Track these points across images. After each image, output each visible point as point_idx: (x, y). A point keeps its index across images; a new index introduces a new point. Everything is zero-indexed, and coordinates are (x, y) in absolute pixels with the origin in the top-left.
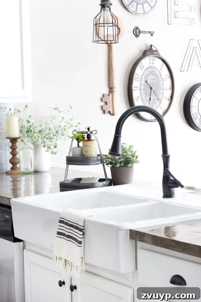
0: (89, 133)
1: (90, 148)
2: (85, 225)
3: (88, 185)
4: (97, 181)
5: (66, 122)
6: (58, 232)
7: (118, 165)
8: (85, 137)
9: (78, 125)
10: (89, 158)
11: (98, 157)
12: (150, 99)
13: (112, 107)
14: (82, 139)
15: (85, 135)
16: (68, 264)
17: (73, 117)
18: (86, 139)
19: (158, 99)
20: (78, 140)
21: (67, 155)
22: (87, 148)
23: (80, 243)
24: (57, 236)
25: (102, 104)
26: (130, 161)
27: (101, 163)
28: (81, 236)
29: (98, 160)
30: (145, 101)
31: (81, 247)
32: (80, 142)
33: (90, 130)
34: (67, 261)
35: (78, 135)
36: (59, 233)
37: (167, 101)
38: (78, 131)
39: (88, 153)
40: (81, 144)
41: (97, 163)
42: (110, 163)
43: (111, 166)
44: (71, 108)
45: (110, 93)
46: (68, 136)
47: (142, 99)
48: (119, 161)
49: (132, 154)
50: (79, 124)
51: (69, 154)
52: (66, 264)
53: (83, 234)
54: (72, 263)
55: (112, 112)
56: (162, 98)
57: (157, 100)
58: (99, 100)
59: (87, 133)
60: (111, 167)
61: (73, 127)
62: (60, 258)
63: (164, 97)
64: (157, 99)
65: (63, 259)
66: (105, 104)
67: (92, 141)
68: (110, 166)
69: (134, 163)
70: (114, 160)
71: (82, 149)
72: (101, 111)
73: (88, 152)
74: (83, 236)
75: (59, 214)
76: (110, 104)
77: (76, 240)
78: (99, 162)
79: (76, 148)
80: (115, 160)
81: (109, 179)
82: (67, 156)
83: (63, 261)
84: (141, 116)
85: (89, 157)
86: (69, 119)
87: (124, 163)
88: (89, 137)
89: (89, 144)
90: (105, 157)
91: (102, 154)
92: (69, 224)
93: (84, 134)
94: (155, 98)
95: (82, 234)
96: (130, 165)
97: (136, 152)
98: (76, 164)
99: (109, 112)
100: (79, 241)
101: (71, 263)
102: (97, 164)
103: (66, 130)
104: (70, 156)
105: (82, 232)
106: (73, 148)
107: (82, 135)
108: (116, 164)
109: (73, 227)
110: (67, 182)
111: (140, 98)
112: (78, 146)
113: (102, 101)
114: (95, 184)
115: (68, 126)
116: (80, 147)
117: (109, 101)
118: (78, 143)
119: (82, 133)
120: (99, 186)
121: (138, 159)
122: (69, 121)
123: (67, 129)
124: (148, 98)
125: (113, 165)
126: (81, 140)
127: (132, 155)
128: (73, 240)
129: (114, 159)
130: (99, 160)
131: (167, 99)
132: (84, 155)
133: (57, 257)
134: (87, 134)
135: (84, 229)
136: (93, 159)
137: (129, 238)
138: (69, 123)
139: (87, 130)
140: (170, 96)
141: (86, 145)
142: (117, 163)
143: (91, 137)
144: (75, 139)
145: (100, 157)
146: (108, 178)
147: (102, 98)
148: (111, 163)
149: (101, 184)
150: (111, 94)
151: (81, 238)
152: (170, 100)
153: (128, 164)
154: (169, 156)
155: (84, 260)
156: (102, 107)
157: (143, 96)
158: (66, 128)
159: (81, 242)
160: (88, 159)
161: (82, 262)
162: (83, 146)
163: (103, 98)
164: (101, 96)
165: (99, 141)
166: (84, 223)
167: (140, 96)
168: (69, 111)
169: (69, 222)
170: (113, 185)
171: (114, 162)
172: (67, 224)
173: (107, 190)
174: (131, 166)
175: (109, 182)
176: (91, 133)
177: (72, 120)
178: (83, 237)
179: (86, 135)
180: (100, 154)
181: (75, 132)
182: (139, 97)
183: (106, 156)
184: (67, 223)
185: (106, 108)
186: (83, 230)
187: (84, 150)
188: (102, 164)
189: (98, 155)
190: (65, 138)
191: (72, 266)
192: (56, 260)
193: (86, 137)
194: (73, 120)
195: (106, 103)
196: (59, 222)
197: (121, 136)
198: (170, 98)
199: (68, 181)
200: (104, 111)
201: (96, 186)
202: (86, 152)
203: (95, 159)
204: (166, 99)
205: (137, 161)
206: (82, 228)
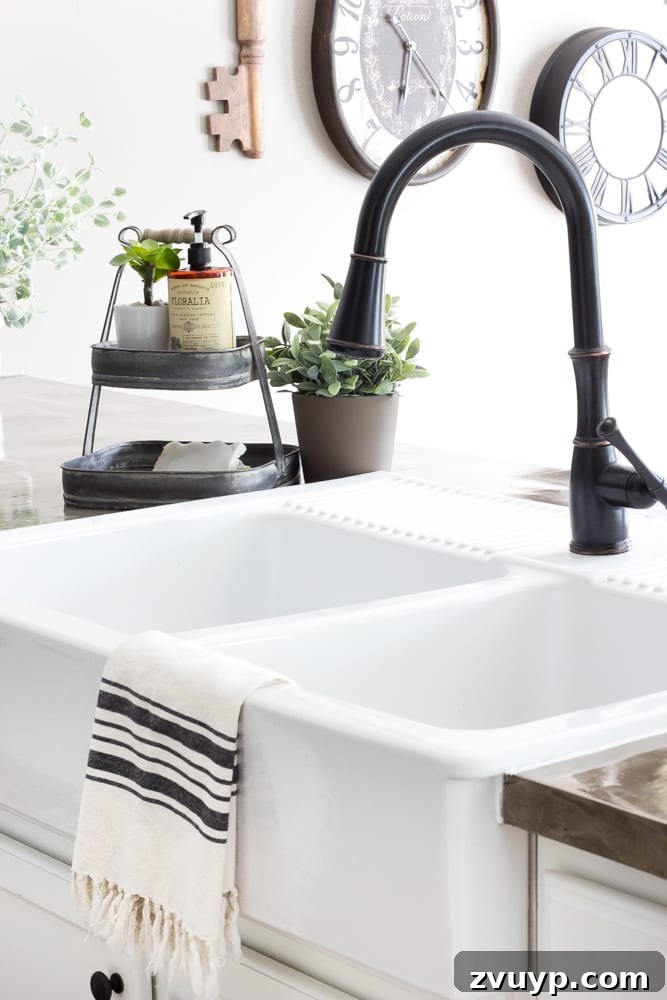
0: (199, 238)
1: (208, 309)
2: (247, 730)
3: (197, 481)
4: (234, 462)
5: (62, 186)
6: (92, 753)
7: (334, 390)
8: (180, 255)
9: (114, 199)
10: (202, 356)
11: (243, 353)
12: (401, 91)
13: (248, 122)
14: (166, 267)
15: (179, 250)
16: (152, 916)
17: (92, 164)
18: (185, 265)
19: (433, 93)
20: (148, 271)
21: (96, 341)
22: (188, 309)
23: (219, 821)
24: (88, 777)
25: (209, 107)
26: (387, 367)
27: (254, 378)
28: (225, 791)
29: (240, 365)
30: (381, 99)
31: (224, 841)
32: (155, 280)
33: (204, 227)
34: (146, 902)
35: (147, 247)
36: (99, 761)
37: (466, 100)
38: (146, 232)
39: (196, 332)
40: (161, 290)
41: (238, 380)
42: (290, 377)
43: (295, 390)
44: (86, 123)
45: (240, 63)
46: (71, 245)
47: (368, 87)
48: (338, 368)
49: (393, 335)
50: (119, 192)
51: (105, 334)
52: (139, 917)
53: (237, 778)
54: (172, 917)
55: (247, 145)
56: (449, 87)
57: (430, 95)
58: (195, 92)
59: (186, 238)
60: (294, 394)
61: (93, 208)
62: (111, 886)
63: (458, 82)
64: (428, 92)
65: (128, 895)
66: (221, 108)
67: (214, 276)
68: (292, 388)
69: (405, 378)
70: (313, 364)
71: (166, 312)
72: (202, 140)
73: (198, 327)
74: (234, 787)
75: (101, 659)
76: (239, 109)
77: (196, 805)
78: (247, 374)
79: (140, 308)
80: (319, 366)
81: (287, 449)
82: (94, 348)
83: (126, 906)
84: (367, 160)
85: (200, 349)
86: (77, 171)
87: (362, 377)
88: (198, 256)
89: (203, 293)
90: (268, 349)
91: (258, 335)
92: (156, 717)
93: (175, 246)
94: (422, 85)
95: (230, 779)
96: (385, 387)
97: (411, 327)
98: (137, 381)
99: (238, 144)
100: (213, 813)
101: (167, 914)
102: (235, 384)
103: (65, 220)
104: (107, 345)
105: (232, 767)
106: (124, 310)
107: (168, 251)
108: (325, 385)
109: (176, 738)
110: (93, 461)
111: (359, 84)
112: (148, 302)
113: (207, 96)
114: (232, 478)
115: (73, 201)
116: (157, 304)
117: (237, 96)
118: (148, 283)
119: (165, 238)
120: (248, 483)
121: (417, 360)
122: (75, 183)
123: (68, 216)
124: (393, 87)
125: (306, 386)
126: (163, 273)
127: (396, 342)
128: (179, 800)
129: (312, 360)
130: (246, 365)
131: (466, 94)
132: (176, 343)
133: (90, 879)
134: (188, 246)
135: (236, 752)
136: (221, 359)
137: (500, 819)
138: (75, 191)
139: (190, 227)
140: (482, 79)
141: (187, 296)
142: (328, 378)
143: (209, 261)
144: (135, 267)
145: (249, 352)
146: (284, 442)
147: (206, 86)
148: (296, 377)
149: (257, 474)
150: (243, 69)
151: (227, 799)
152: (479, 97)
153: (377, 382)
154: (605, 358)
155: (236, 905)
156: (207, 121)
157: (375, 76)
158: (63, 211)
159: (225, 816)
160: (198, 360)
161: (227, 916)
162: (172, 299)
163: (212, 86)
164: (202, 76)
165: (244, 276)
166: (240, 719)
167: (362, 79)
168: (74, 140)
169: (154, 710)
170: (307, 482)
171: (312, 373)
172: (142, 717)
173: (287, 504)
174: (389, 392)
175: (288, 461)
176: (209, 238)
177: (87, 176)
178: (233, 794)
179: (185, 248)
180: (247, 334)
181: (131, 237)
182: (357, 82)
183: (272, 342)
184: (146, 712)
185: (222, 125)
186: (236, 757)
187: (174, 321)
188: (257, 381)
189: (240, 341)
190: (62, 254)
191: (172, 934)
192: (84, 894)
193: (186, 257)
194: (91, 178)
195: (224, 106)
196: (101, 705)
197: (385, 262)
198: (478, 89)
199: (97, 456)
200: (217, 137)
201: (235, 484)
202: (188, 327)
203: (229, 360)
204: (463, 89)
205: (417, 367)
206: (231, 747)
